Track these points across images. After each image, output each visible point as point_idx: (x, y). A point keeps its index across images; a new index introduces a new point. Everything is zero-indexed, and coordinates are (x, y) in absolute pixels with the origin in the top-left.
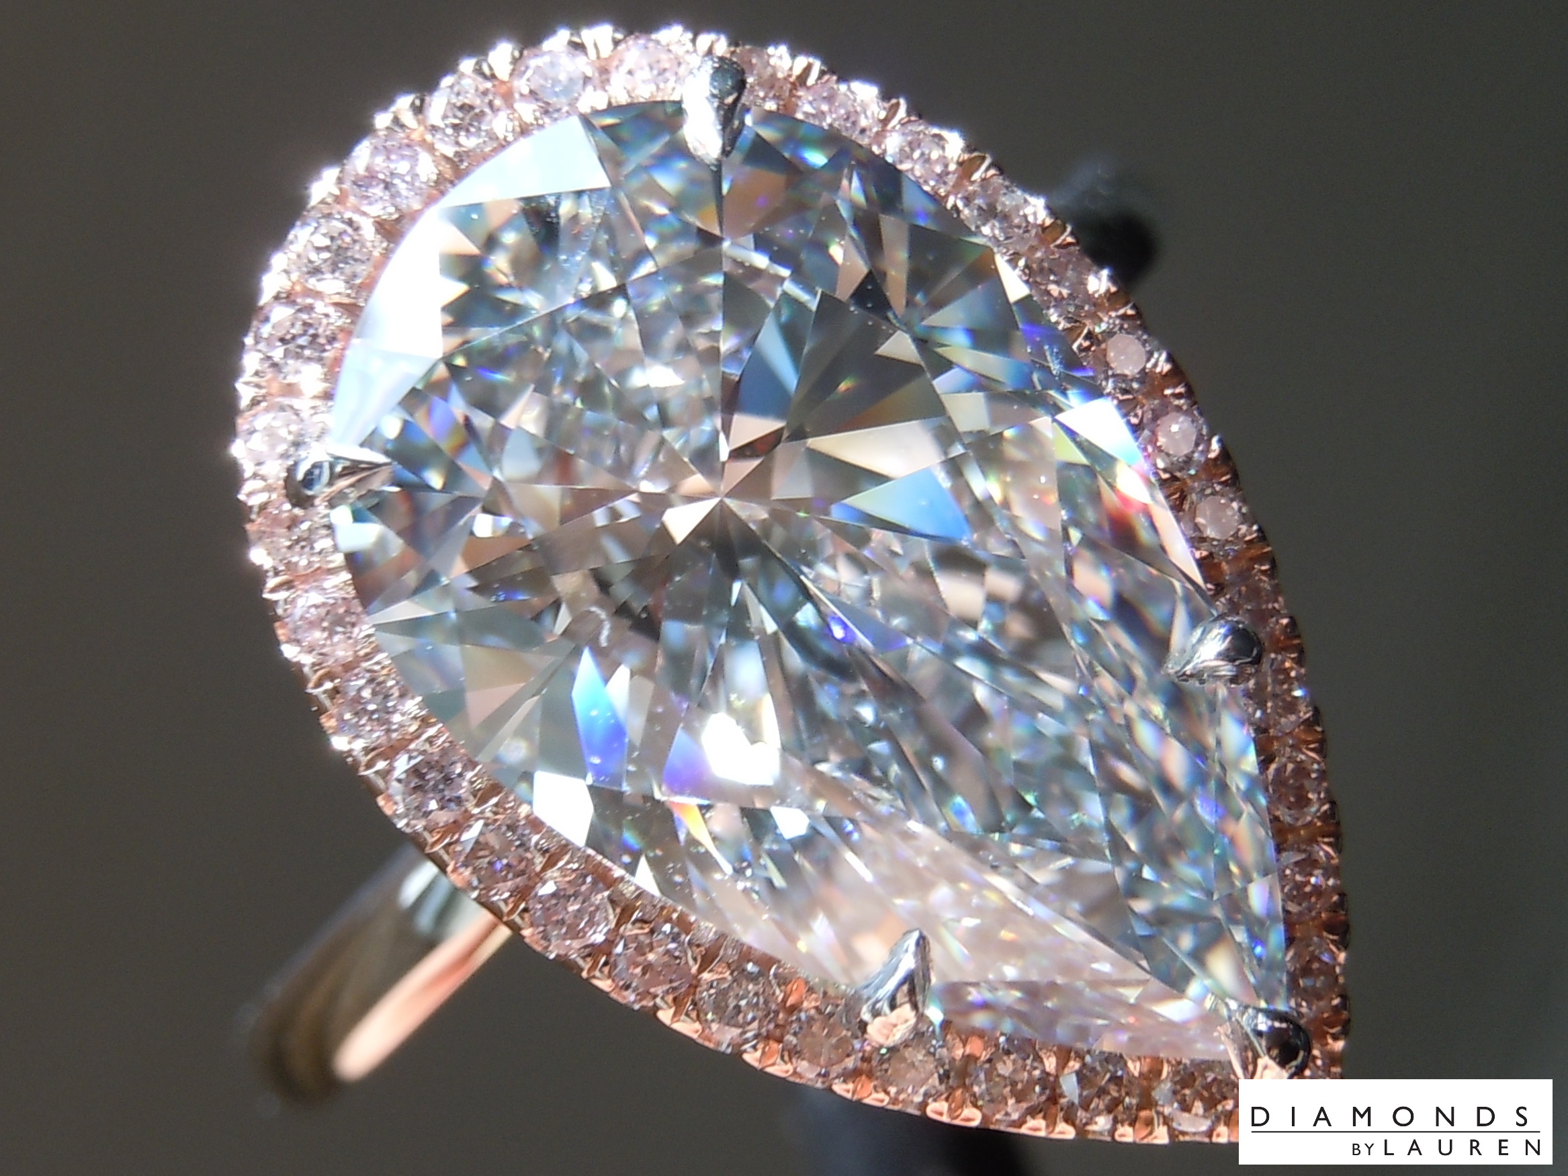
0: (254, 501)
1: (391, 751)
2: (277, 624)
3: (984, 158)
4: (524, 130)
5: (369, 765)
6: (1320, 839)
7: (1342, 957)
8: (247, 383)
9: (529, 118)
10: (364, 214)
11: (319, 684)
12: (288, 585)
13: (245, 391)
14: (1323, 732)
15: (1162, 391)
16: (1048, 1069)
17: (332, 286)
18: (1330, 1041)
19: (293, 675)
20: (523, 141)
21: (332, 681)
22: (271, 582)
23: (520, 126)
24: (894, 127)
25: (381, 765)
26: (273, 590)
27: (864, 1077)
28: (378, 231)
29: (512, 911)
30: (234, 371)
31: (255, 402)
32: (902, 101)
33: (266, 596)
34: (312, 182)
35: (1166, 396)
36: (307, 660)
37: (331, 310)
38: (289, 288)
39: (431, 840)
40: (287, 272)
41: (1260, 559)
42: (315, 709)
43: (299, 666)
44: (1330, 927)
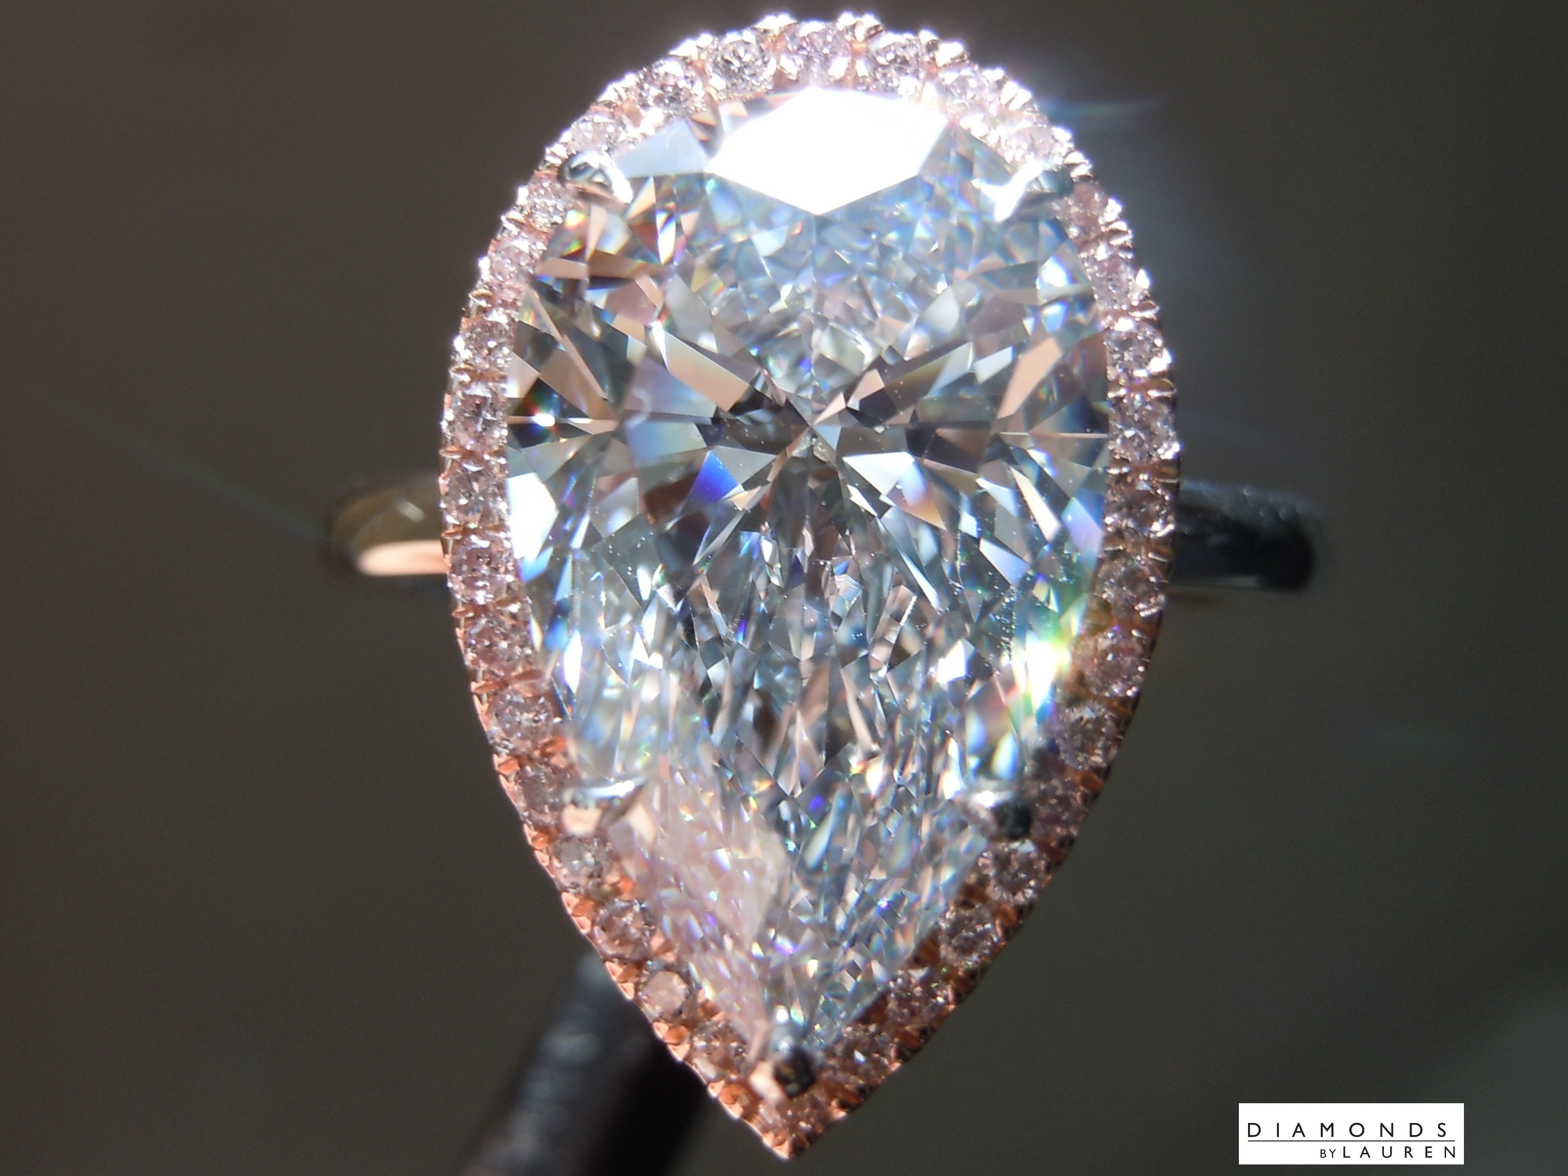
0: (550, 160)
1: (478, 376)
2: (493, 241)
3: (1172, 389)
5: (459, 371)
6: (951, 983)
7: (896, 1065)
8: (616, 90)
10: (778, 61)
11: (480, 297)
12: (519, 225)
13: (610, 93)
15: (1133, 629)
16: (652, 944)
17: (717, 82)
18: (834, 1104)
19: (470, 277)
21: (487, 303)
22: (513, 214)
24: (1135, 317)
25: (466, 378)
26: (510, 220)
27: (547, 838)
28: (773, 77)
29: (451, 535)
30: (616, 76)
32: (1158, 308)
33: (503, 218)
36: (485, 276)
38: (693, 60)
39: (449, 449)
40: (702, 49)
42: (463, 309)
43: (480, 274)
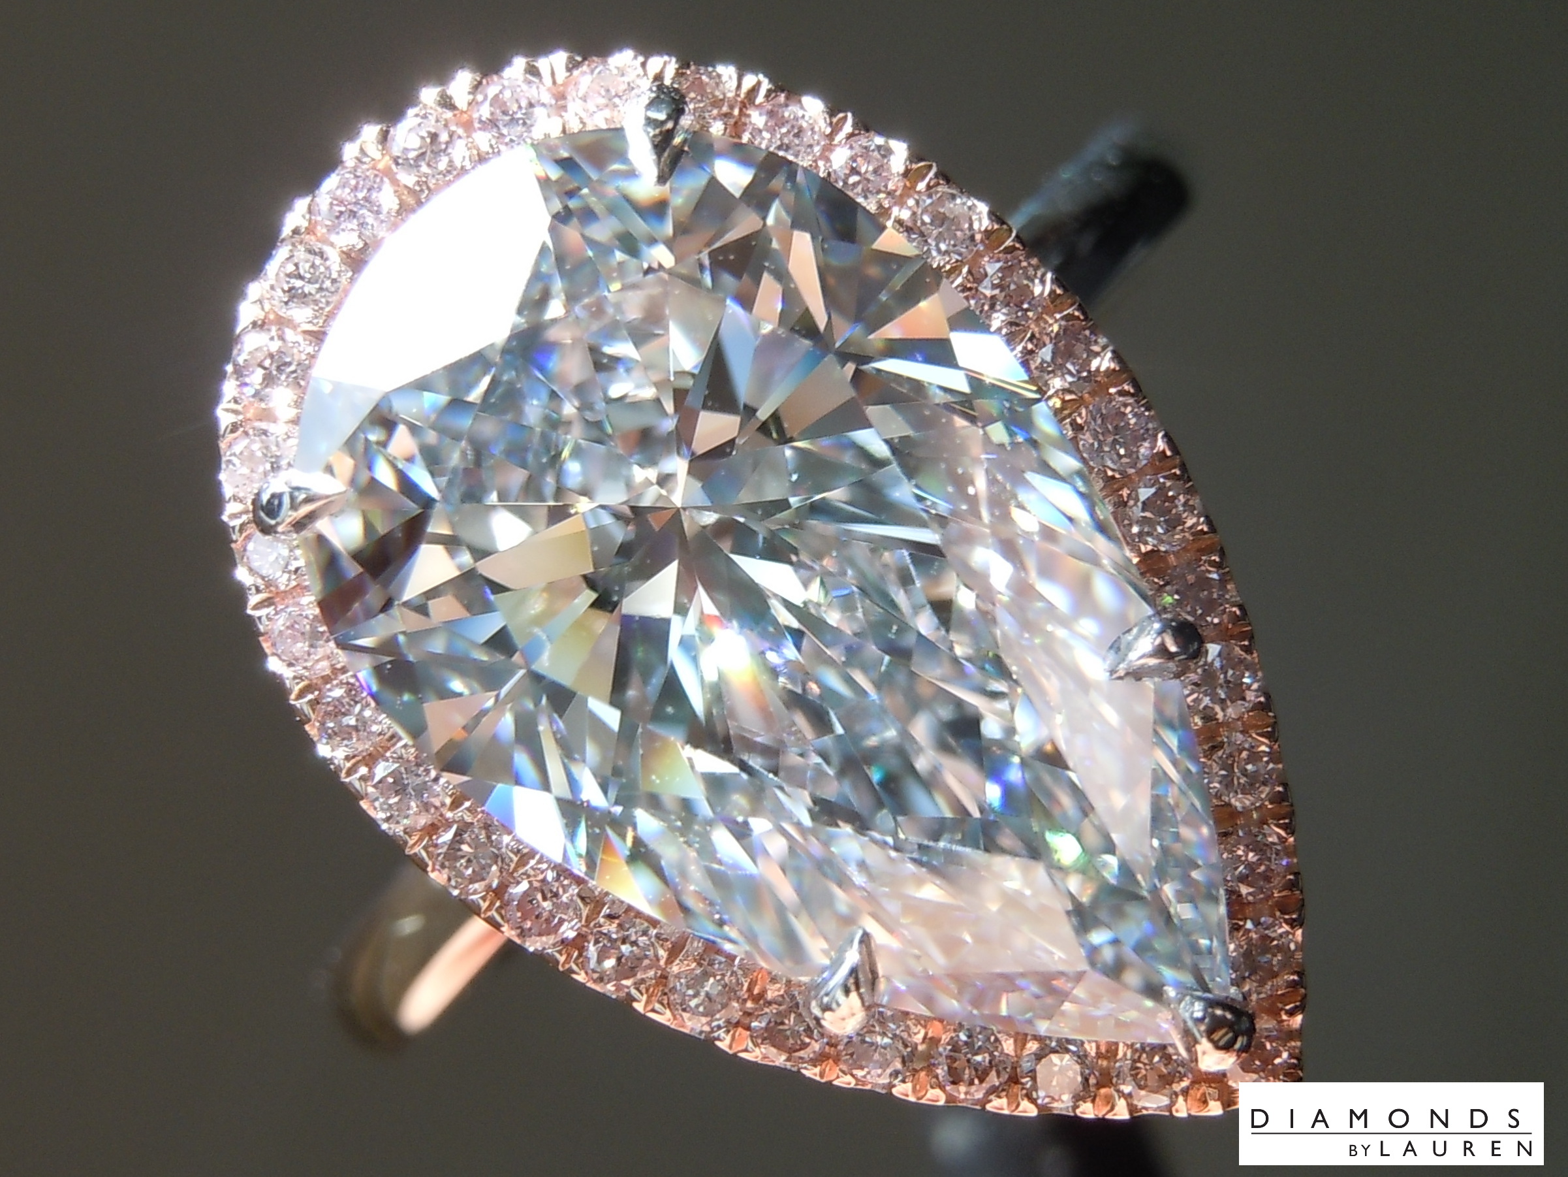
0: (236, 523)
1: (371, 760)
2: (261, 639)
3: (930, 167)
4: (482, 159)
5: (350, 771)
6: (1270, 821)
7: (1299, 934)
8: (227, 410)
9: (485, 148)
10: (332, 245)
11: (301, 695)
12: (268, 602)
13: (224, 418)
14: (1275, 717)
15: (1108, 389)
16: (1006, 1051)
17: (301, 314)
18: (1284, 1017)
19: (275, 688)
20: (481, 169)
21: (312, 692)
22: (254, 599)
23: (479, 155)
24: (840, 142)
25: (362, 771)
26: (255, 607)
27: (831, 1061)
28: (343, 262)
29: (489, 908)
30: (214, 398)
31: (234, 428)
32: (850, 115)
33: (249, 612)
34: (285, 213)
35: (1110, 394)
36: (287, 673)
37: (300, 338)
38: (262, 317)
39: (411, 841)
40: (260, 301)
41: (1209, 550)
42: (298, 719)
43: (280, 677)
44: (1283, 907)
